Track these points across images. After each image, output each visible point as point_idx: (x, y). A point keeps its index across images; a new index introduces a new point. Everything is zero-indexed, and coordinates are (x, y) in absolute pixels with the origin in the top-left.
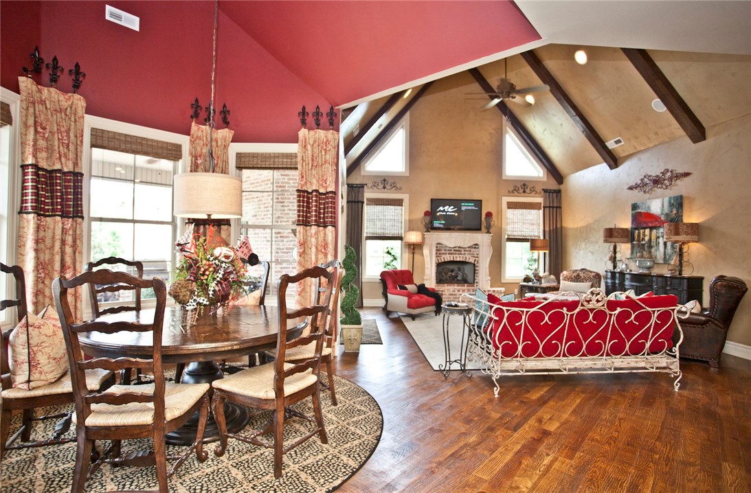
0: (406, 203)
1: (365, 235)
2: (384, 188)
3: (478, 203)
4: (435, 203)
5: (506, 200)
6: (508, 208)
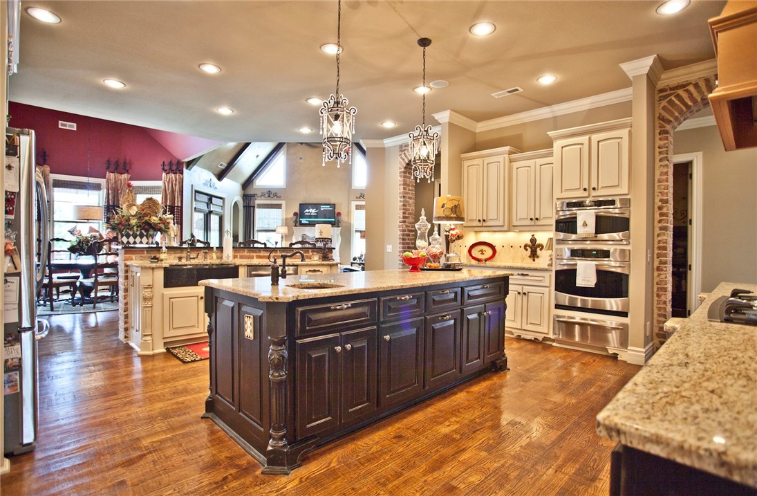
0: (284, 206)
1: (256, 229)
2: (269, 196)
3: (334, 206)
4: (303, 206)
5: (354, 204)
6: (356, 209)
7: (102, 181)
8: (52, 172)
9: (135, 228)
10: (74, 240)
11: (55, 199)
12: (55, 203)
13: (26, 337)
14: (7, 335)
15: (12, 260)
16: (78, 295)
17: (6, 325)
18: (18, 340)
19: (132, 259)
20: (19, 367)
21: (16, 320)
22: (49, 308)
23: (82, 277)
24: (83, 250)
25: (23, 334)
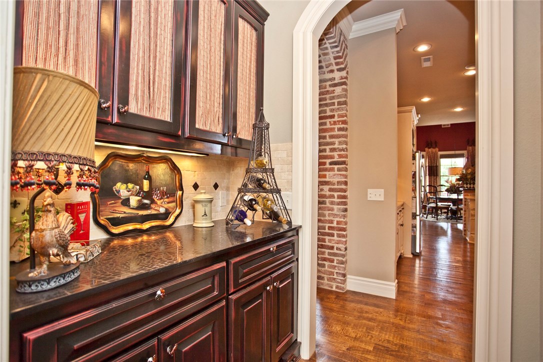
7: (465, 152)
8: (439, 151)
9: (469, 180)
10: (448, 185)
11: (441, 164)
12: (441, 167)
13: (418, 218)
14: (413, 216)
15: (414, 193)
16: (450, 215)
17: (413, 213)
18: (415, 218)
19: (468, 196)
20: (416, 227)
21: (415, 212)
22: (436, 219)
23: (452, 205)
24: (453, 191)
25: (417, 217)
